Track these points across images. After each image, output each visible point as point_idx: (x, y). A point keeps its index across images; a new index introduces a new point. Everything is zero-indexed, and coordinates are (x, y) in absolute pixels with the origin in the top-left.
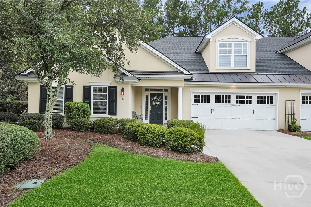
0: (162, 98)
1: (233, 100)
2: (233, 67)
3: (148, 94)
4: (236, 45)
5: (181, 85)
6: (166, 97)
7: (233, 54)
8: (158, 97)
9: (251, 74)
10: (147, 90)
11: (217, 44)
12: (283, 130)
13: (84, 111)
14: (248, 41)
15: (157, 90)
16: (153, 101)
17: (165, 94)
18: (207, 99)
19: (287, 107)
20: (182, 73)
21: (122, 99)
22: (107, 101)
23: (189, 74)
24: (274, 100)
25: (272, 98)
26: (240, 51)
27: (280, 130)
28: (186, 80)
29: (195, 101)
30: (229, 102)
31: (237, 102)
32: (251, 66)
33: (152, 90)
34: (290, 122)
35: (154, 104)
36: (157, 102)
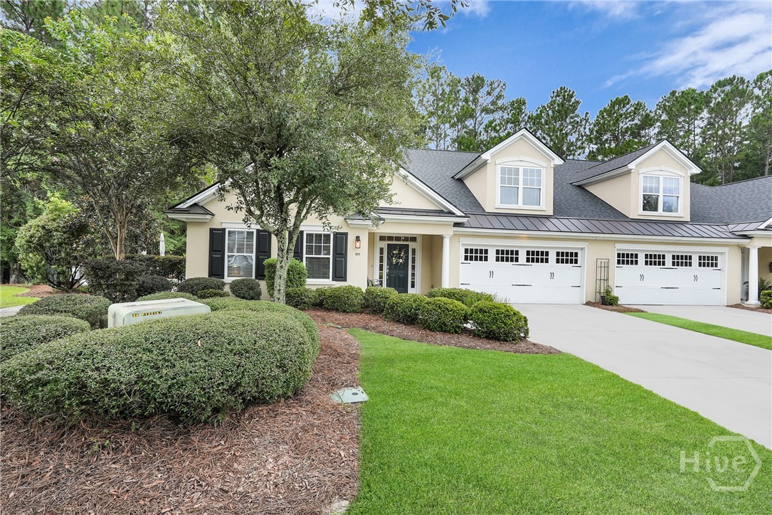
0: (407, 252)
1: (522, 257)
2: (520, 206)
3: (384, 244)
4: (525, 171)
5: (448, 233)
6: (414, 251)
7: (521, 186)
8: (400, 251)
9: (547, 217)
10: (382, 238)
11: (499, 168)
12: (594, 303)
13: (299, 274)
14: (543, 167)
15: (398, 239)
16: (392, 257)
17: (412, 245)
18: (484, 255)
19: (599, 269)
20: (451, 213)
21: (357, 254)
22: (331, 256)
23: (464, 215)
24: (579, 258)
25: (576, 254)
26: (532, 180)
27: (588, 303)
28: (456, 225)
29: (466, 258)
30: (517, 260)
31: (528, 260)
32: (546, 206)
33: (390, 238)
34: (602, 291)
35: (394, 261)
36: (400, 258)
